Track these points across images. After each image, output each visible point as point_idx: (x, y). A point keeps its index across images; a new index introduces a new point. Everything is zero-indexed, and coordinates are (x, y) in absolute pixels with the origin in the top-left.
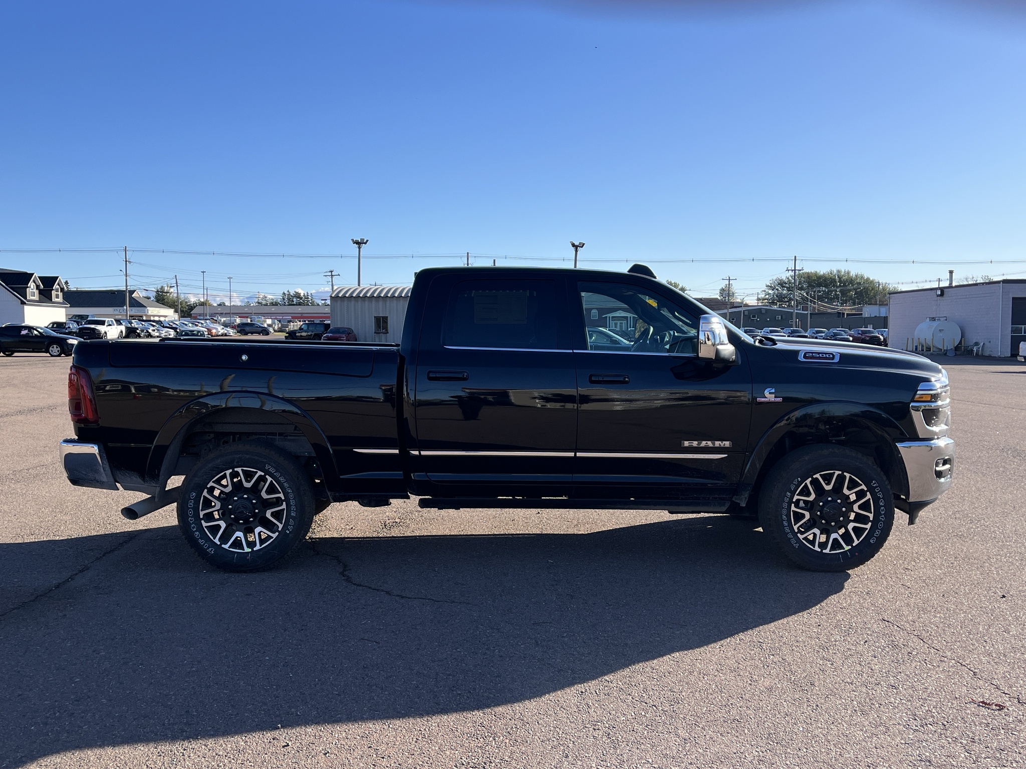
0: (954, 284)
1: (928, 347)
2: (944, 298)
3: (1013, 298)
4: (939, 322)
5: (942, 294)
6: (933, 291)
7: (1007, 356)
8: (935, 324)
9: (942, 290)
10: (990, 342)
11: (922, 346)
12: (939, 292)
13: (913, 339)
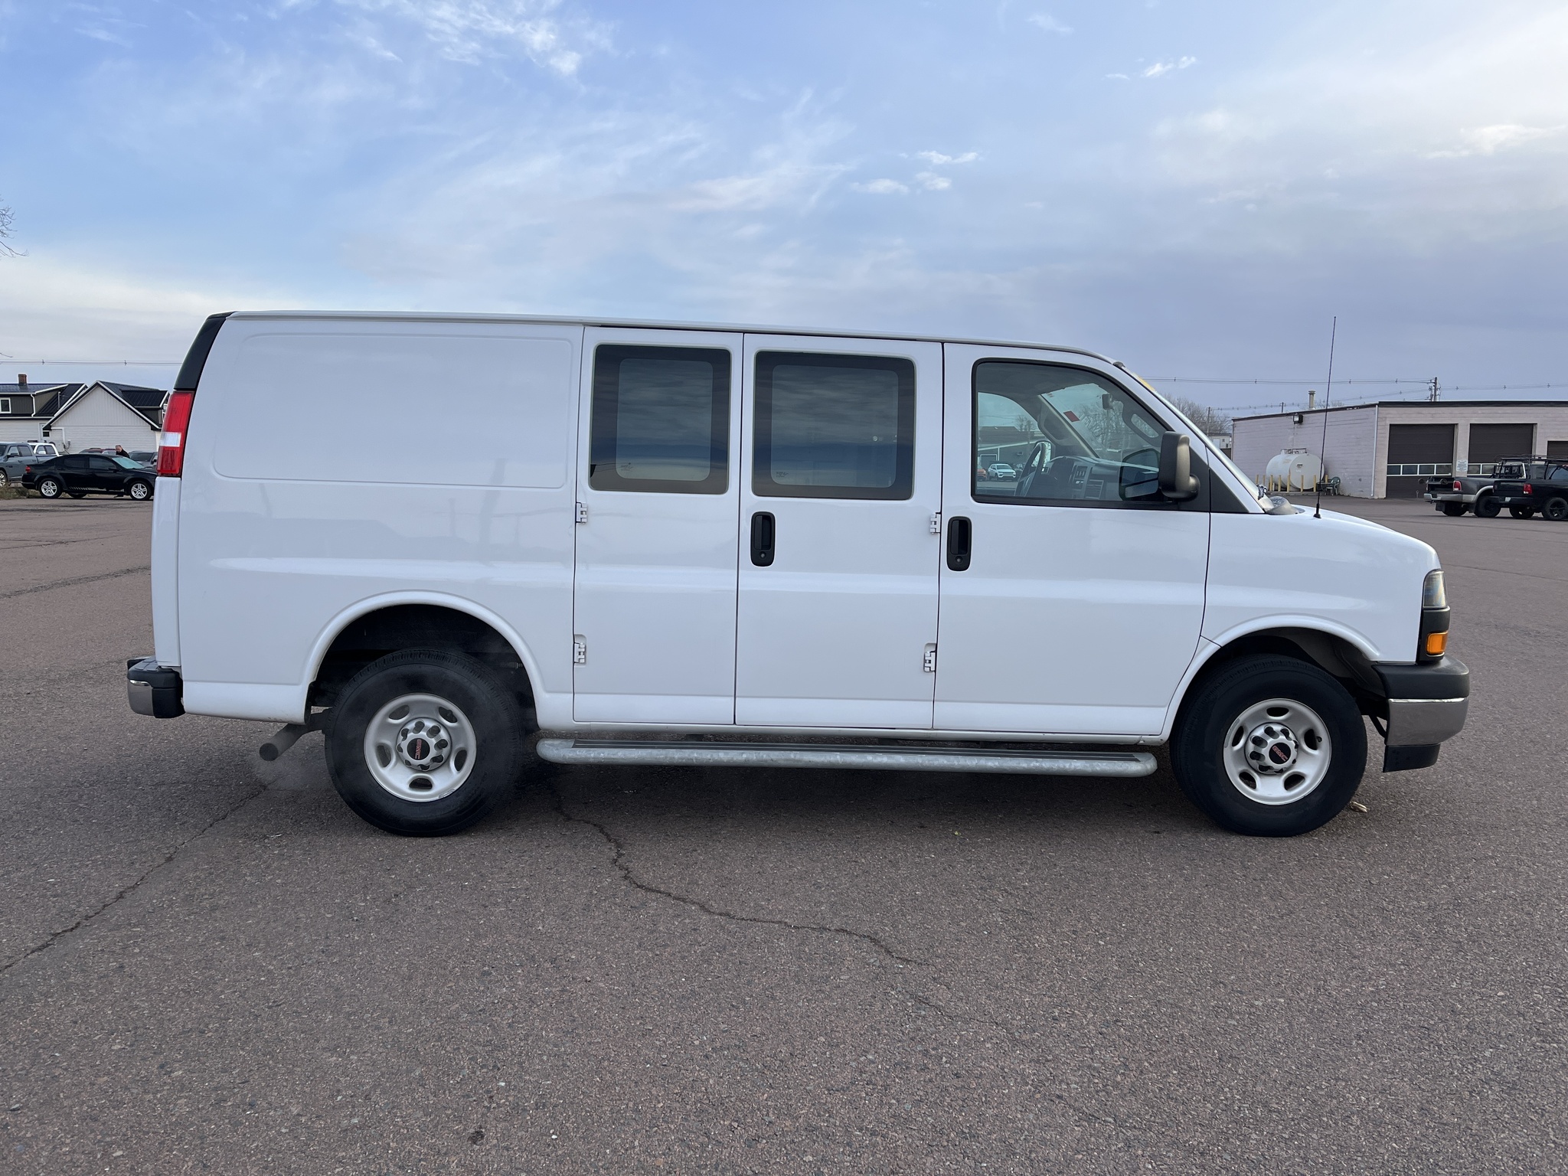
0: (1314, 409)
1: (1283, 486)
2: (1302, 426)
3: (1390, 425)
4: (1297, 456)
5: (1300, 421)
6: (1289, 417)
7: (1380, 497)
8: (1293, 457)
9: (1301, 415)
10: (1360, 480)
11: (1276, 485)
12: (1297, 419)
13: (1264, 476)
